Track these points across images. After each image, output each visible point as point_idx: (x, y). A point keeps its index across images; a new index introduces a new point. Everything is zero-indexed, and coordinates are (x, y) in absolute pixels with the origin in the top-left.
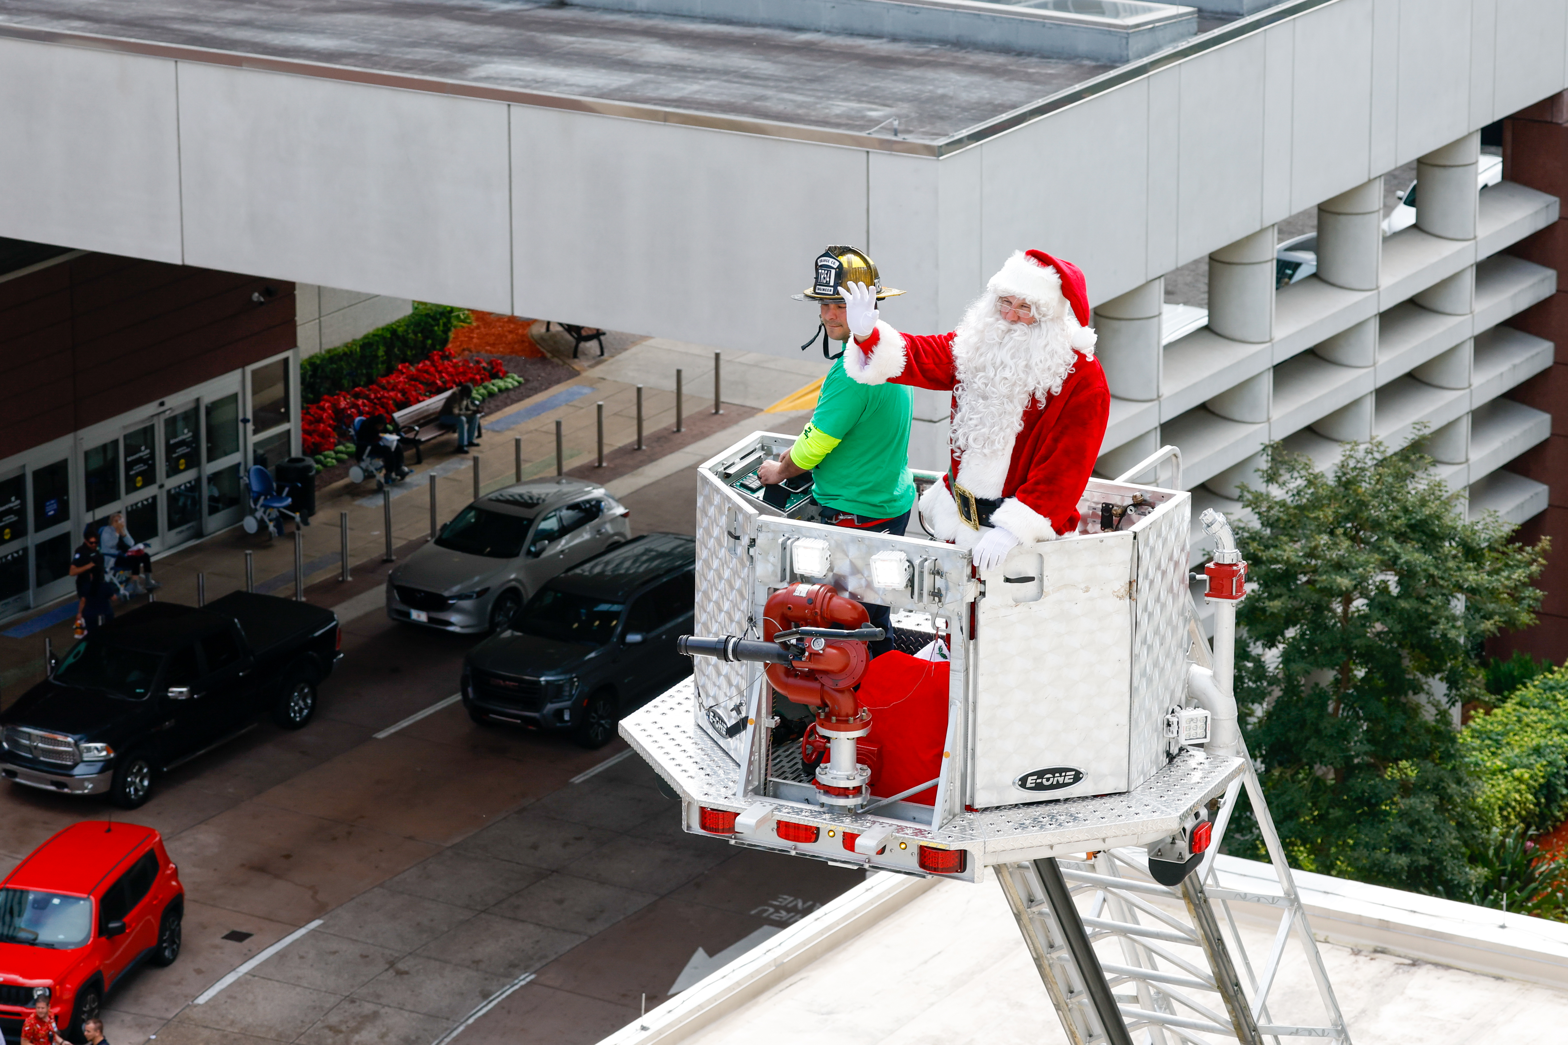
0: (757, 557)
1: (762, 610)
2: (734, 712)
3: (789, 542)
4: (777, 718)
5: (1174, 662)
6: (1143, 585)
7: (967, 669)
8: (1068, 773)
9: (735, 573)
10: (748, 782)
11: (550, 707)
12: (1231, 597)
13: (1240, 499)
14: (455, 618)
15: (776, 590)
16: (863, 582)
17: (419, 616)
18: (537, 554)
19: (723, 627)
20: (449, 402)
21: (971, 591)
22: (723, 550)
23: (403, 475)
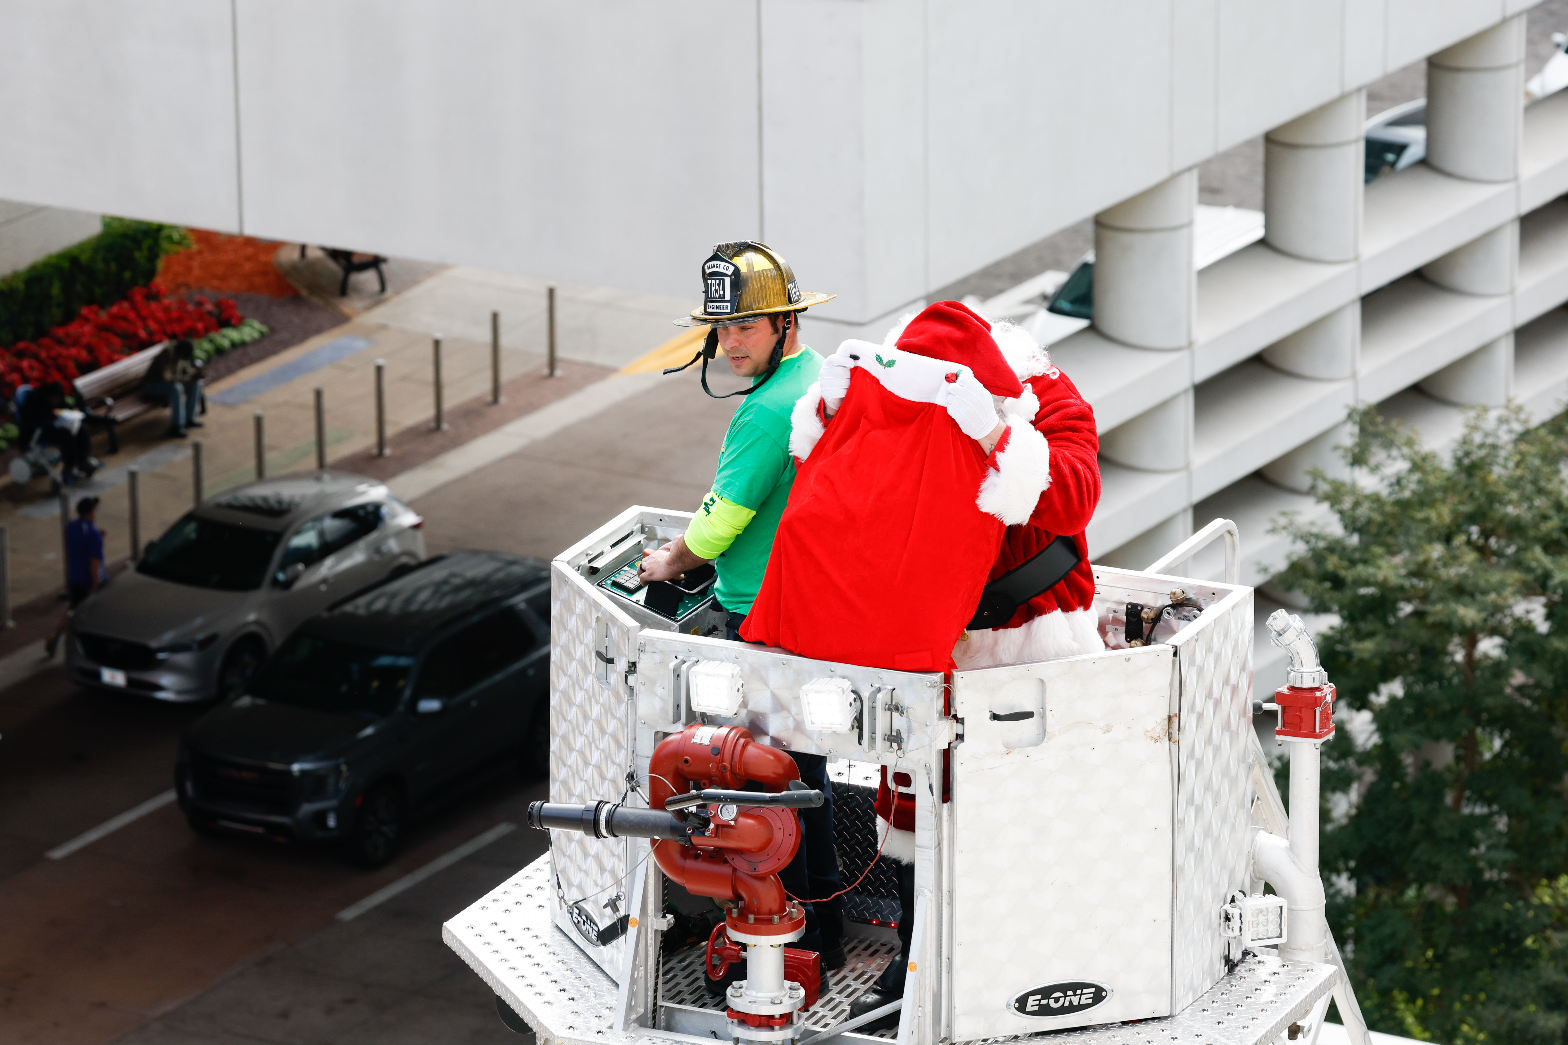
0: (639, 689)
1: (646, 764)
2: (609, 909)
3: (684, 667)
4: (670, 917)
5: (1233, 828)
6: (1188, 720)
7: (939, 844)
8: (1085, 991)
9: (608, 711)
10: (630, 1008)
11: (308, 808)
12: (1313, 735)
13: (1311, 491)
14: (166, 680)
15: (666, 735)
16: (791, 723)
17: (114, 677)
18: (287, 585)
19: (591, 788)
20: (158, 363)
21: (945, 732)
22: (590, 678)
23: (90, 471)
